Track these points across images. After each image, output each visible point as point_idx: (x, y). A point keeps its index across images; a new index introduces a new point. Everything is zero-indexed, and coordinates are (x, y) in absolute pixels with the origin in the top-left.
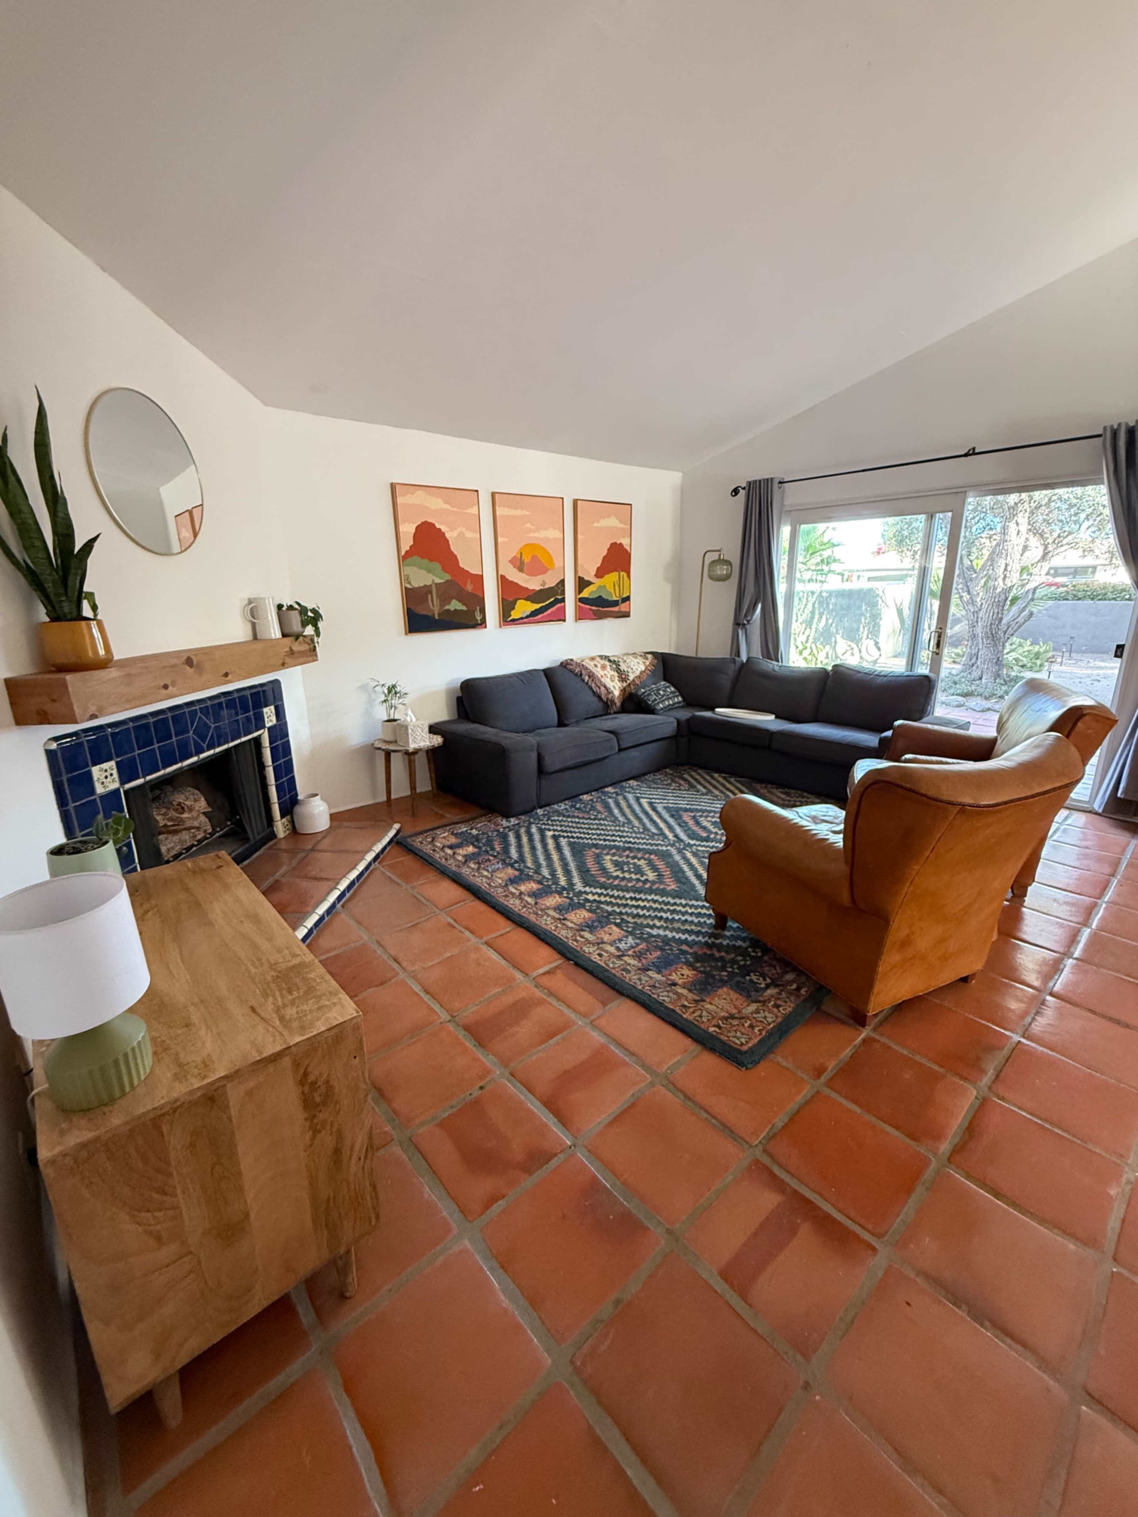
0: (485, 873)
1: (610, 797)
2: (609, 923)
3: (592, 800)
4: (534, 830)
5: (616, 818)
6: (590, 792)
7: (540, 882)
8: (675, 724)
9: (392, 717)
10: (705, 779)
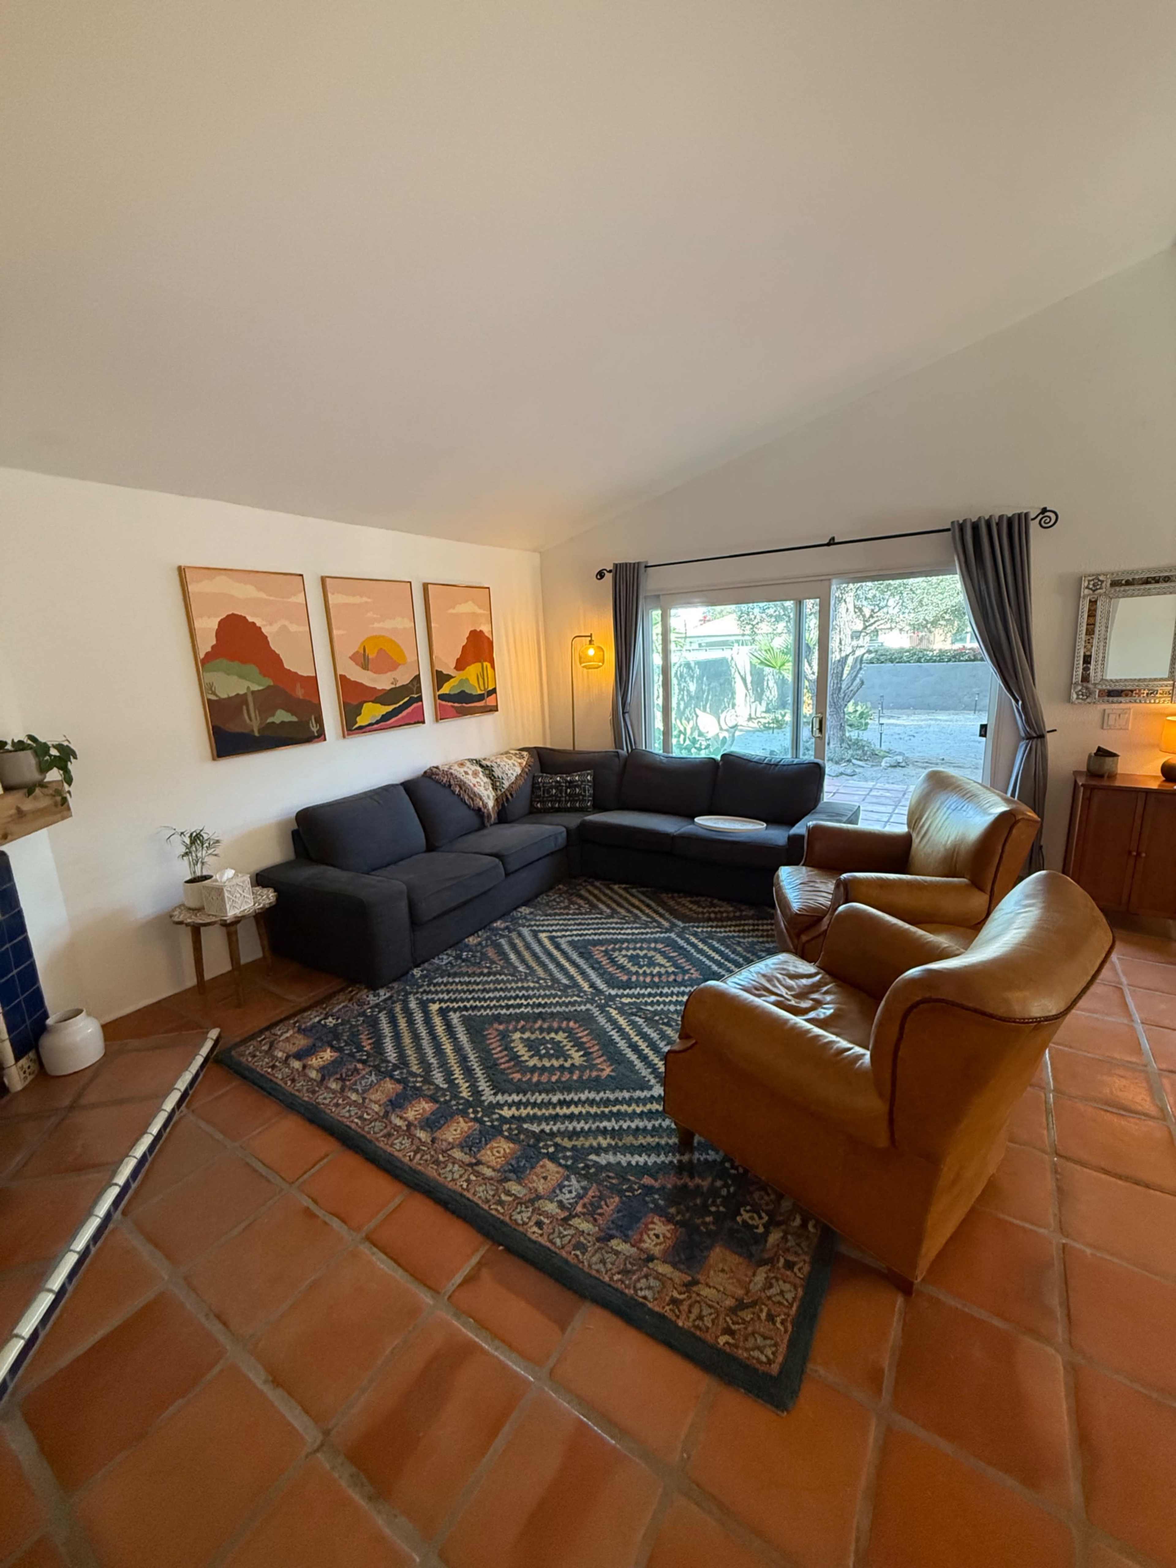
0: (354, 1097)
1: (502, 936)
2: (540, 1156)
3: (480, 943)
4: (413, 1005)
5: (515, 968)
6: (477, 932)
7: (433, 1099)
8: (565, 834)
9: (198, 874)
10: (606, 895)
